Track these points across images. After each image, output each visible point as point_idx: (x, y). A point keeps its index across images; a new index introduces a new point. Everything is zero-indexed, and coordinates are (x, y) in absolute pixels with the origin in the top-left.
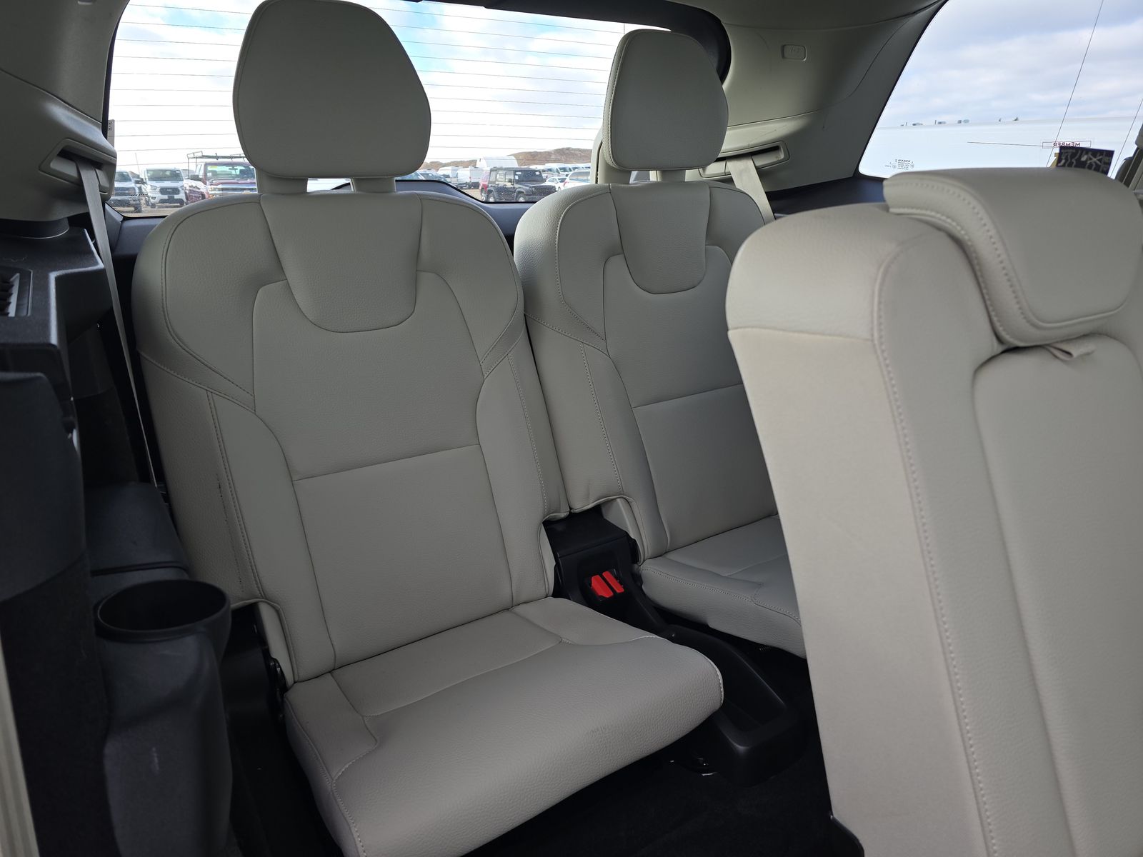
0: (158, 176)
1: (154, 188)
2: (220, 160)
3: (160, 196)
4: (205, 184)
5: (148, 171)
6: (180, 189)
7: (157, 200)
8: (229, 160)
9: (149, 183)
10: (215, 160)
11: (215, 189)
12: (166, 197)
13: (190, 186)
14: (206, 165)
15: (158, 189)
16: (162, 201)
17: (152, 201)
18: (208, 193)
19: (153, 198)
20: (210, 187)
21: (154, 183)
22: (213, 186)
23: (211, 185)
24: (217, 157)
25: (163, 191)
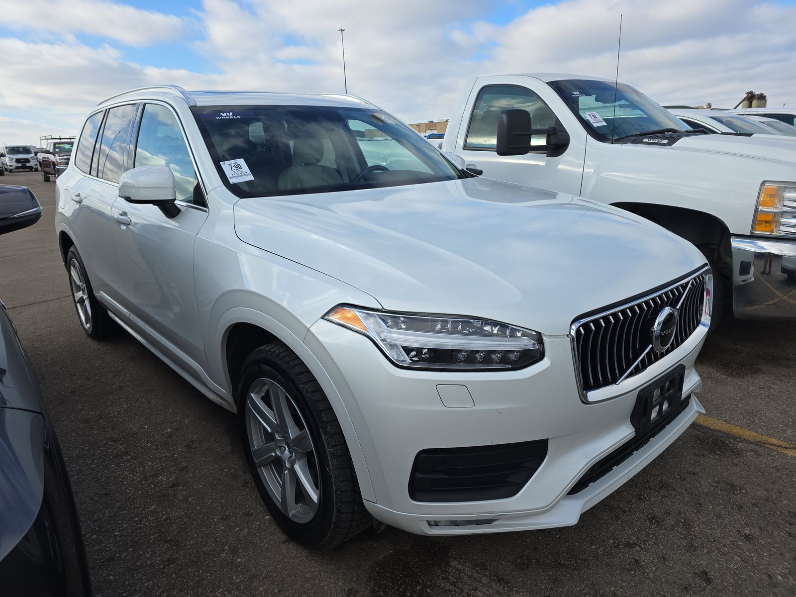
0: (14, 150)
1: (11, 159)
2: (63, 141)
3: (15, 164)
4: (54, 155)
5: (6, 148)
6: (30, 159)
7: (14, 167)
8: (69, 140)
9: (7, 156)
10: (59, 141)
11: (62, 159)
12: (20, 165)
13: (43, 158)
14: (55, 144)
15: (14, 160)
16: (17, 168)
17: (10, 168)
18: (57, 161)
19: (10, 166)
20: (58, 158)
21: (11, 156)
22: (61, 157)
23: (59, 156)
24: (60, 139)
25: (18, 161)
